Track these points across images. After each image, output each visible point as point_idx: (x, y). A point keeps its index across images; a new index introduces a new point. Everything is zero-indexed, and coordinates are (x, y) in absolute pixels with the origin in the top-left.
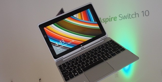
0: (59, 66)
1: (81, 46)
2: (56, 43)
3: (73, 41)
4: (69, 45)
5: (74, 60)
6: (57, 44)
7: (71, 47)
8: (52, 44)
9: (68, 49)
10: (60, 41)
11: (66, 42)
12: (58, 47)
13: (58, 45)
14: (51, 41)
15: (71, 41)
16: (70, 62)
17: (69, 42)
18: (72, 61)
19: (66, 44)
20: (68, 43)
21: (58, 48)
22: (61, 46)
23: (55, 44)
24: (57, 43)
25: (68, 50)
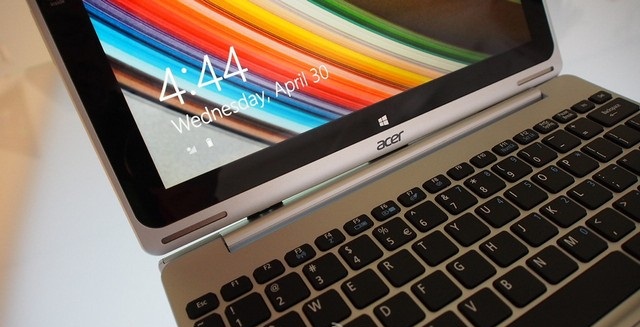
0: (193, 310)
1: (383, 121)
2: (167, 75)
3: (322, 72)
4: (283, 102)
5: (335, 251)
6: (170, 90)
7: (299, 126)
8: (121, 78)
9: (277, 140)
10: (206, 58)
11: (263, 72)
12: (184, 112)
13: (187, 97)
14: (114, 47)
15: (307, 68)
16: (299, 270)
17: (284, 76)
18: (319, 254)
19: (255, 97)
20: (278, 88)
21: (183, 124)
22: (211, 106)
23: (156, 83)
24: (176, 72)
25: (274, 148)
